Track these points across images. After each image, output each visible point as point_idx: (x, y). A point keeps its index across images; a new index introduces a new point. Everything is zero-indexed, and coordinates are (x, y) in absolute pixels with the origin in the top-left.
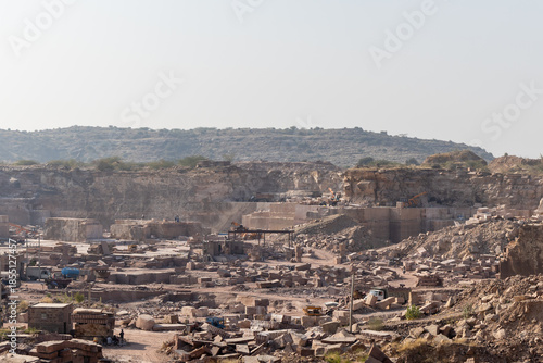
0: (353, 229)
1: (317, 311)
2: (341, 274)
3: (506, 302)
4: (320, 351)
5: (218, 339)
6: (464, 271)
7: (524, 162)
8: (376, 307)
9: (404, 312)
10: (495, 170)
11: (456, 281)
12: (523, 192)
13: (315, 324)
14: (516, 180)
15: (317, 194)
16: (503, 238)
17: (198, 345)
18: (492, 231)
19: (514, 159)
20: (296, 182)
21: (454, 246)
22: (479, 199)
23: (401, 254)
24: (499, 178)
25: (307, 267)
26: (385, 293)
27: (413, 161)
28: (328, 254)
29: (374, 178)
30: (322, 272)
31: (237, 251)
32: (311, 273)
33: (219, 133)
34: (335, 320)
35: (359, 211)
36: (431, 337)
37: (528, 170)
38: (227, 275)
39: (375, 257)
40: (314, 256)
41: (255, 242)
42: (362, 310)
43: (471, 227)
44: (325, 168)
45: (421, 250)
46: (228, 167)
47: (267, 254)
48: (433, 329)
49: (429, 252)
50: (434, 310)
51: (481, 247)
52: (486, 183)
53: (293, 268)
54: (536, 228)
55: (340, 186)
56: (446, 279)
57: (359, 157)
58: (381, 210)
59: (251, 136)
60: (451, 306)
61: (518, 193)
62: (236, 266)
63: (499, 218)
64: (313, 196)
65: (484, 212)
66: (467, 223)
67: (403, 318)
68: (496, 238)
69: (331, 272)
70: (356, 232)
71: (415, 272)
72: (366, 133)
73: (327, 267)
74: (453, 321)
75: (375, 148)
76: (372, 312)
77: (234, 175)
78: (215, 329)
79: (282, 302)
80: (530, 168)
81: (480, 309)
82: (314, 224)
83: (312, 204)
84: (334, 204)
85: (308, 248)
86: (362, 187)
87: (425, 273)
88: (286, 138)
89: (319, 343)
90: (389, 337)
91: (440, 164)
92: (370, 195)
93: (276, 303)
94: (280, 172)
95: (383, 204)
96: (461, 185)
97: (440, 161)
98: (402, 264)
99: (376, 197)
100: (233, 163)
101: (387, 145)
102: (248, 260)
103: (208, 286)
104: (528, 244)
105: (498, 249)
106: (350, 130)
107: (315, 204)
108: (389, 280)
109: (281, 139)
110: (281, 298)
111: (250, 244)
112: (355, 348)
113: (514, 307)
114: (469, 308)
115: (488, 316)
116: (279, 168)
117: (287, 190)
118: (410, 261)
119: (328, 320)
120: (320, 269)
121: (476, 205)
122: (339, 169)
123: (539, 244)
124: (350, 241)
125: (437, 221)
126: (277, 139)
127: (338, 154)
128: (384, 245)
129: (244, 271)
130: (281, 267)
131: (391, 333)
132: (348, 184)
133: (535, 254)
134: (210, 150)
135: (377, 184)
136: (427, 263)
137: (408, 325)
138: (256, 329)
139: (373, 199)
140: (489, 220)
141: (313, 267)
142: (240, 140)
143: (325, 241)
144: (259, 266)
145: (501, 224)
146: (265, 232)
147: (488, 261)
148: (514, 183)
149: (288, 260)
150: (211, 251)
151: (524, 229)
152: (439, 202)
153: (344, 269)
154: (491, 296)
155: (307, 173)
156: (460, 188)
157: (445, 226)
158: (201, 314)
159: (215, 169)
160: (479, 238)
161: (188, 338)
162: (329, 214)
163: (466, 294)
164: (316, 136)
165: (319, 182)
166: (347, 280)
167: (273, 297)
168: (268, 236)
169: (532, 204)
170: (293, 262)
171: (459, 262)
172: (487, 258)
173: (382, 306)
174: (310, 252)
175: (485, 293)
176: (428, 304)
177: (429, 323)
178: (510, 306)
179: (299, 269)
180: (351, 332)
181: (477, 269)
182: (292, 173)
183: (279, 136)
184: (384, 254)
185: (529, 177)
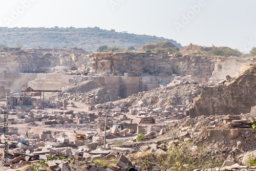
0: (98, 90)
1: (82, 137)
2: (93, 117)
3: (196, 131)
4: (89, 158)
5: (28, 152)
6: (167, 115)
7: (202, 48)
8: (117, 135)
9: (135, 138)
10: (185, 54)
11: (162, 121)
12: (202, 67)
13: (82, 144)
14: (198, 60)
15: (74, 68)
16: (190, 95)
17: (17, 155)
18: (183, 91)
19: (196, 47)
20: (61, 61)
21: (160, 100)
22: (175, 71)
23: (128, 105)
24: (187, 58)
25: (71, 112)
26: (122, 127)
27: (132, 48)
28: (83, 105)
29: (110, 59)
30: (81, 115)
31: (27, 102)
32: (74, 116)
33: (10, 30)
34: (94, 142)
35: (101, 79)
36: (153, 151)
37: (204, 54)
38: (23, 117)
39: (112, 107)
40: (74, 106)
41: (38, 97)
42: (109, 136)
43: (170, 88)
44: (79, 52)
45: (140, 102)
46: (19, 52)
47: (45, 105)
48: (154, 146)
49: (145, 104)
50: (153, 136)
51: (177, 101)
52: (179, 62)
53: (62, 113)
54: (212, 88)
55: (88, 63)
56: (156, 119)
57: (98, 46)
58: (114, 78)
59: (29, 32)
60: (163, 134)
61: (199, 68)
62: (28, 111)
63: (188, 83)
64: (72, 69)
65: (178, 79)
66: (168, 86)
67: (135, 141)
68: (186, 95)
69: (87, 115)
70: (99, 92)
71: (137, 115)
72: (102, 31)
73: (83, 112)
74: (166, 142)
75: (107, 40)
76: (115, 137)
77: (23, 56)
78: (25, 146)
79: (59, 132)
80: (206, 52)
81: (181, 135)
82: (73, 87)
83: (72, 74)
84: (86, 74)
85: (70, 101)
86: (103, 64)
87: (143, 116)
88: (52, 34)
89: (88, 154)
90: (128, 151)
91: (151, 50)
92: (108, 69)
93: (55, 133)
94: (51, 55)
95: (116, 74)
96: (164, 63)
97: (150, 48)
98: (129, 111)
99: (112, 70)
100: (22, 49)
101: (115, 38)
102: (34, 108)
103: (13, 123)
104: (207, 98)
105: (187, 102)
106: (91, 29)
107: (74, 74)
108: (122, 120)
109: (49, 34)
110: (58, 130)
111: (35, 99)
112: (109, 157)
113: (202, 134)
114: (174, 134)
115: (186, 139)
116: (51, 52)
117: (55, 66)
118: (134, 109)
119: (90, 142)
120: (79, 113)
121: (173, 75)
122: (88, 53)
123: (213, 98)
124: (96, 97)
125: (149, 85)
126: (46, 34)
127: (84, 44)
128: (117, 99)
129: (33, 115)
130: (55, 113)
131: (129, 149)
132: (94, 62)
133: (211, 104)
134: (4, 41)
135: (112, 62)
136: (144, 110)
137: (138, 145)
138: (48, 147)
139: (110, 71)
140: (182, 84)
141: (74, 113)
142: (23, 35)
143: (80, 97)
144: (41, 112)
145: (189, 87)
146: (44, 91)
147: (182, 109)
148: (197, 62)
149: (59, 108)
150: (12, 103)
151: (204, 89)
152: (151, 73)
153: (94, 113)
154: (187, 128)
155: (68, 55)
156: (163, 64)
157: (154, 88)
158: (13, 139)
159: (11, 52)
160: (176, 95)
161: (10, 151)
162: (82, 80)
163: (171, 127)
164: (70, 32)
165: (76, 61)
166: (96, 120)
167: (53, 130)
168: (46, 94)
169: (207, 75)
170: (62, 109)
171: (164, 110)
172: (180, 107)
173: (121, 135)
174: (72, 103)
175: (183, 126)
176: (149, 133)
177: (151, 143)
178: (199, 133)
179: (66, 113)
180: (105, 149)
181: (175, 114)
182: (58, 55)
183: (47, 32)
184: (117, 105)
185: (206, 58)
